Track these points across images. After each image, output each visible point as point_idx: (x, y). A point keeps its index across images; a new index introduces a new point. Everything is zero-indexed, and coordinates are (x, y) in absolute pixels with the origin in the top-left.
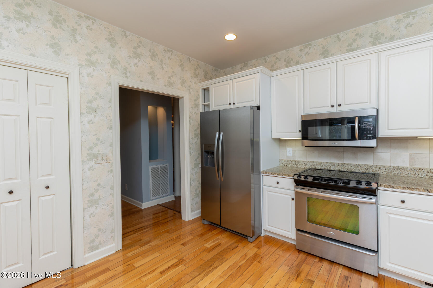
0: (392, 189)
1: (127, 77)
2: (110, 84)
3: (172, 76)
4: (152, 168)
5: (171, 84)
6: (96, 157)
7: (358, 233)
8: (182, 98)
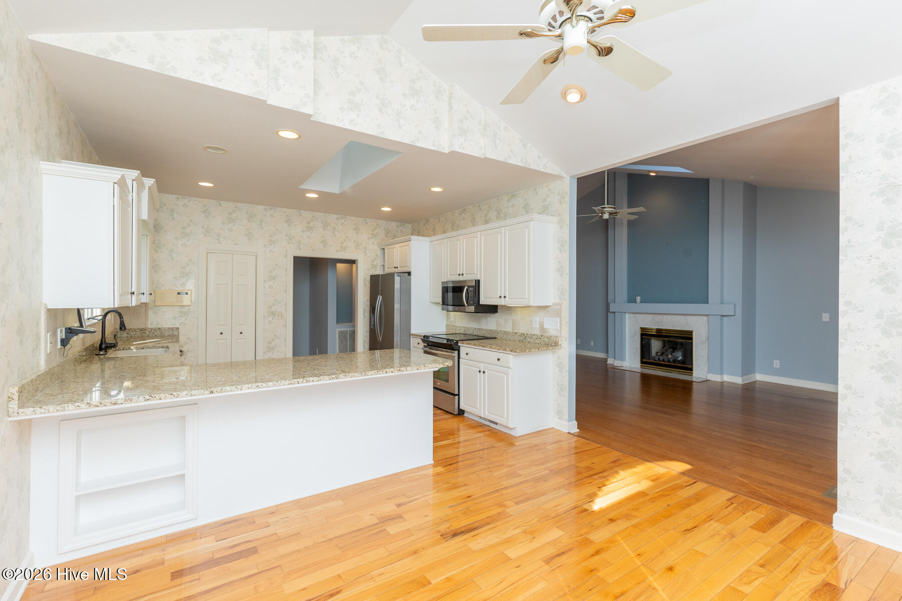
0: (484, 348)
1: (300, 249)
2: (286, 256)
3: (345, 241)
4: (339, 331)
5: (343, 249)
6: (273, 314)
7: (448, 382)
8: (357, 260)
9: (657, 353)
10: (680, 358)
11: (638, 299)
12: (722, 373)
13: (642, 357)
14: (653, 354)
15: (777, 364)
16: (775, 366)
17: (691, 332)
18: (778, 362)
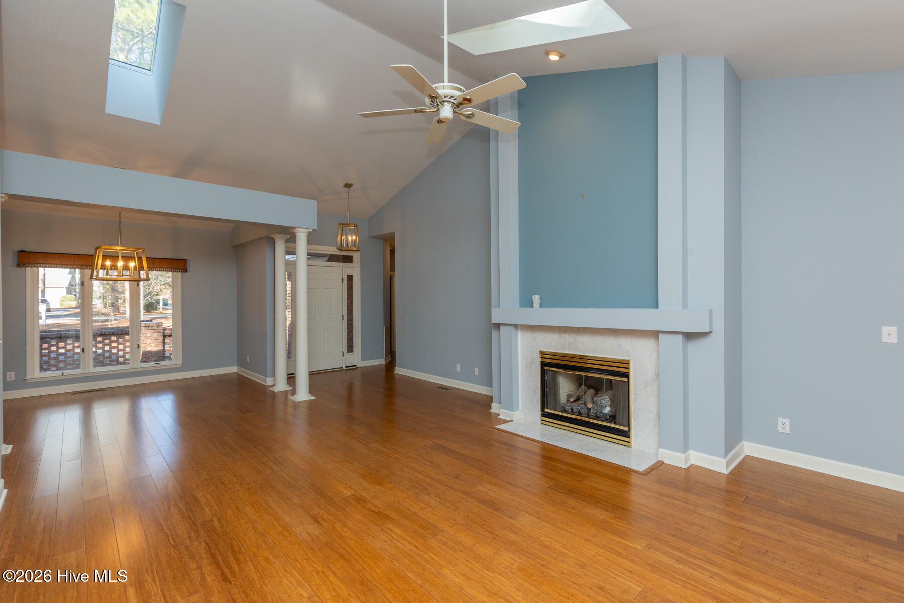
9: (569, 396)
10: (607, 409)
11: (536, 299)
12: (685, 450)
13: (544, 404)
14: (563, 399)
15: (784, 425)
16: (780, 430)
17: (627, 363)
18: (787, 421)
